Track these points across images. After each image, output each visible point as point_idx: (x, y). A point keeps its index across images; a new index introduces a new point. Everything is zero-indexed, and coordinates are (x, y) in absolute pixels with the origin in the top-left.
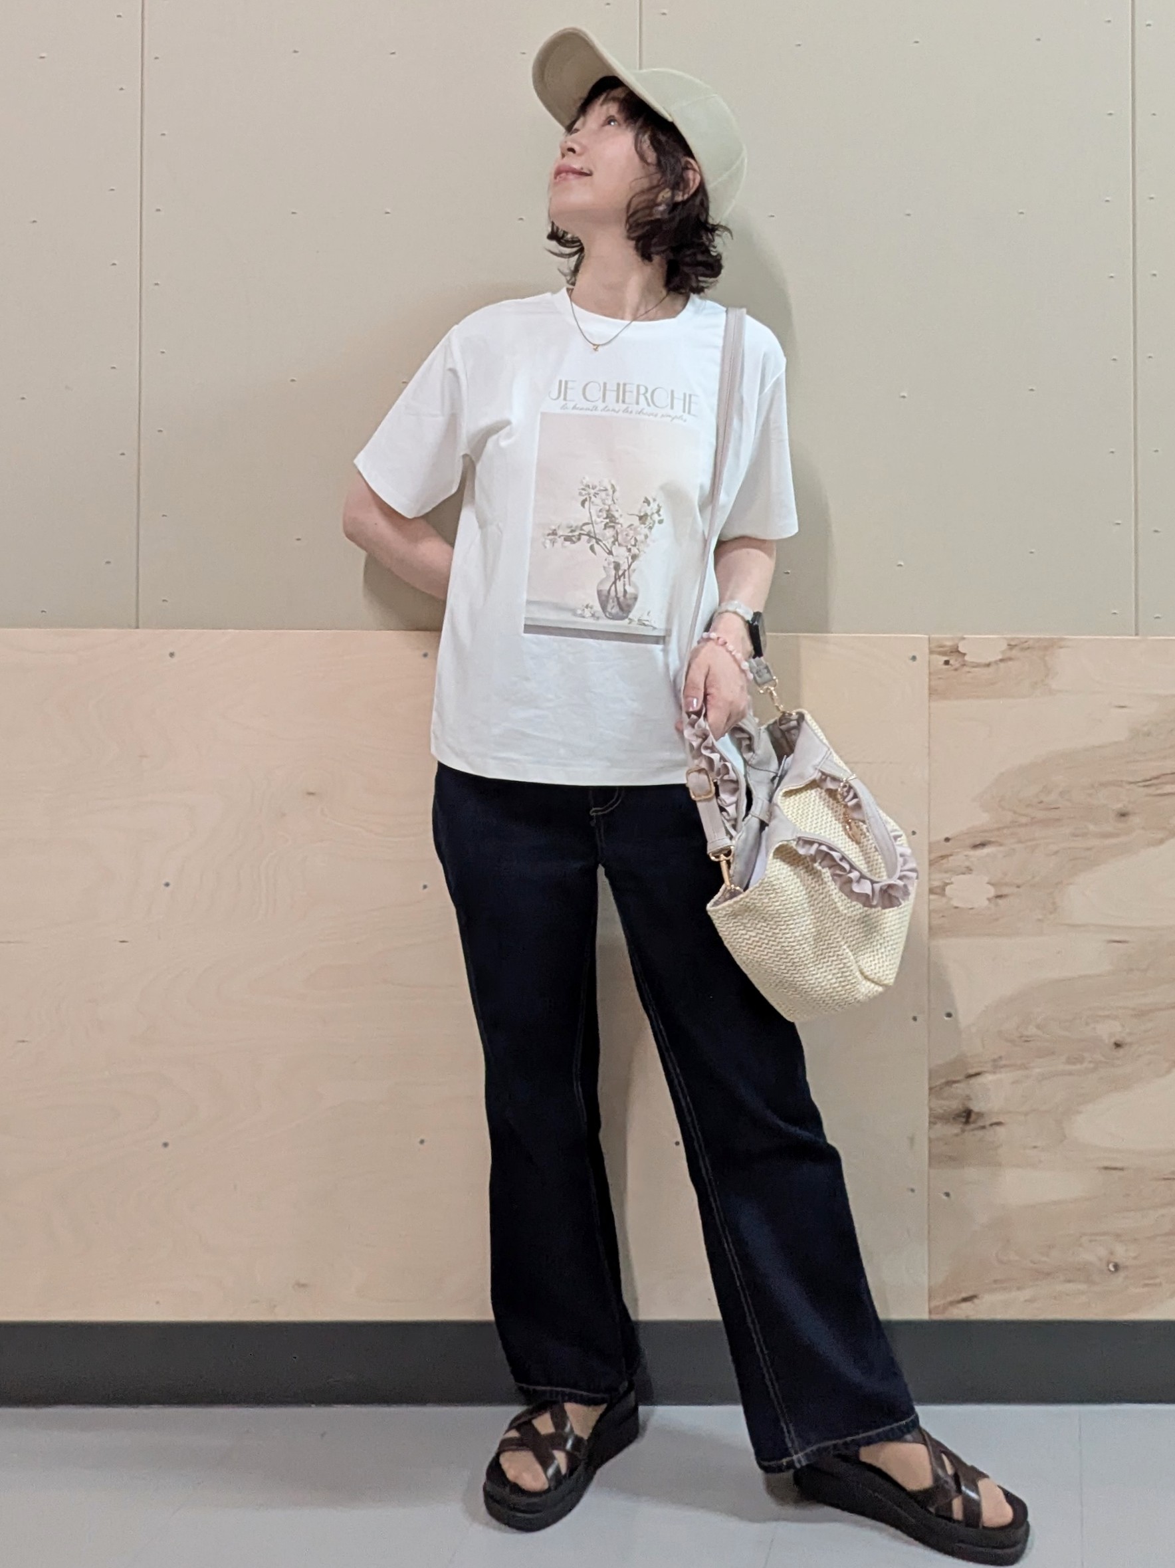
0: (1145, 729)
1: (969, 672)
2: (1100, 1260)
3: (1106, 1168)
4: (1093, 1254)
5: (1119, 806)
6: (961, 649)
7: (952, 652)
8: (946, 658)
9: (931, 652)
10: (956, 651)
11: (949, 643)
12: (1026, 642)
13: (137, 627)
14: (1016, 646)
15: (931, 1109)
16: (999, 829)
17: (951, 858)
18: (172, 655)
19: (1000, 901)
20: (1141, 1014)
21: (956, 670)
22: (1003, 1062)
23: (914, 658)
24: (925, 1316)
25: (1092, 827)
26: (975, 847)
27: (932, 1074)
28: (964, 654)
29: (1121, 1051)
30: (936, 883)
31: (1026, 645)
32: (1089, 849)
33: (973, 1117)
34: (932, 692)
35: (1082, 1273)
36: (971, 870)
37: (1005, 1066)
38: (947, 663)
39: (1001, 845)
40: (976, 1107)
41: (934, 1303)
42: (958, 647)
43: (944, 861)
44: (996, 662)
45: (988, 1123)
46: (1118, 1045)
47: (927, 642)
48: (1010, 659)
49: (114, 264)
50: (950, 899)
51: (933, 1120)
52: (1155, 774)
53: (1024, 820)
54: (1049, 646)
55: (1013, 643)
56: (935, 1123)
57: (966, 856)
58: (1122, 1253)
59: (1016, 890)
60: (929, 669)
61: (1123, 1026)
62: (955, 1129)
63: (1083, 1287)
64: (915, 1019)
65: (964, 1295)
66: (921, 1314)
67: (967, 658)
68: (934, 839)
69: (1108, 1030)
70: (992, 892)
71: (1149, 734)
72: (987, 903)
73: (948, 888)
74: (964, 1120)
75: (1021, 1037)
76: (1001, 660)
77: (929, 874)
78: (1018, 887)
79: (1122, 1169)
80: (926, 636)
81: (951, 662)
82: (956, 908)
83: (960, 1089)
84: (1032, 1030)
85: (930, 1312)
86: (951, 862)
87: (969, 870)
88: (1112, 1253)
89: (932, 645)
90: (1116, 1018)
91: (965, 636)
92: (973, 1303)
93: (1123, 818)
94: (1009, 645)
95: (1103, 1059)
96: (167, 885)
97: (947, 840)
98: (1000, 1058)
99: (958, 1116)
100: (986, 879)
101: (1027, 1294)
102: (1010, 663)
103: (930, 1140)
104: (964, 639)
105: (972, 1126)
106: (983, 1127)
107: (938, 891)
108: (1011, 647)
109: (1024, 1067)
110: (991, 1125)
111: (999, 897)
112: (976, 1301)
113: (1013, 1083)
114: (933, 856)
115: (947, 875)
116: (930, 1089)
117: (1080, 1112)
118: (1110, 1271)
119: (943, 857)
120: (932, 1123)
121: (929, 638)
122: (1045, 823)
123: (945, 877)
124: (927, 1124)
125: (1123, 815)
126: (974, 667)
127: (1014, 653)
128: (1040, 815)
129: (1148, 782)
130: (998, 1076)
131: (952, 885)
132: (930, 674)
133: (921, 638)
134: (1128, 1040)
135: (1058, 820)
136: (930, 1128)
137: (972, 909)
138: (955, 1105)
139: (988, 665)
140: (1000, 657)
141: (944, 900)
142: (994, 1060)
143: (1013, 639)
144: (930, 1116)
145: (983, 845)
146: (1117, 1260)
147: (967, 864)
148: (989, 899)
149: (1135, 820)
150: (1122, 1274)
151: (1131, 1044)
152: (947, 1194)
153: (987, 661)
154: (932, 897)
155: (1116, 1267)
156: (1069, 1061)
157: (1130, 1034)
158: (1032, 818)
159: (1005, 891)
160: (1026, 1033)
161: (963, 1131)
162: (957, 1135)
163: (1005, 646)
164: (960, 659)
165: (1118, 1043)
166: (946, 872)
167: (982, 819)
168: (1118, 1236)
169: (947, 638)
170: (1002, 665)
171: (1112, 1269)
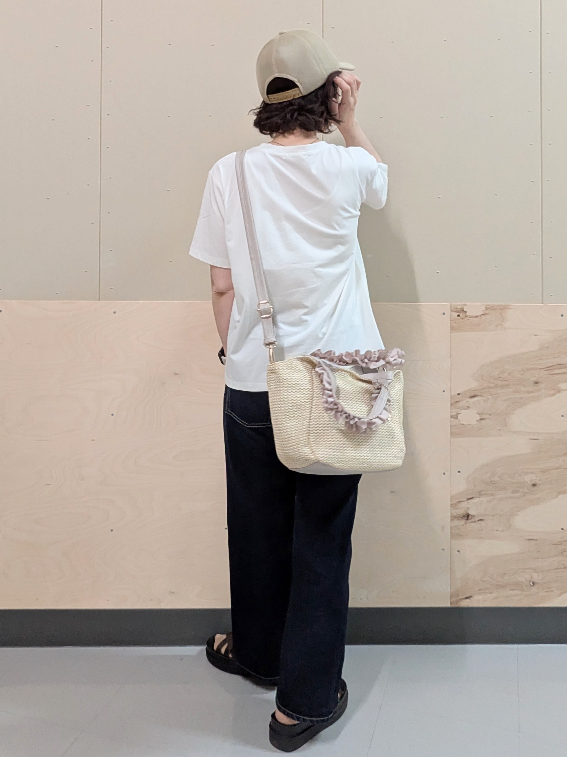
0: (547, 345)
1: (468, 320)
2: (526, 580)
3: (529, 540)
4: (524, 578)
5: (535, 379)
6: (465, 310)
7: (460, 311)
8: (458, 314)
9: (451, 311)
10: (462, 311)
11: (460, 307)
12: (493, 307)
13: (99, 301)
14: (489, 308)
15: (451, 514)
16: (482, 389)
17: (461, 402)
18: (115, 312)
19: (482, 422)
20: (544, 471)
21: (463, 319)
22: (483, 493)
23: (444, 314)
24: (449, 605)
25: (523, 389)
26: (471, 397)
27: (452, 498)
28: (466, 312)
29: (536, 488)
30: (455, 414)
31: (494, 308)
32: (521, 398)
33: (470, 517)
34: (452, 328)
35: (518, 585)
36: (469, 408)
37: (484, 494)
38: (458, 316)
39: (482, 396)
40: (471, 512)
41: (453, 600)
42: (463, 309)
43: (458, 403)
44: (480, 315)
45: (477, 519)
46: (534, 485)
47: (450, 306)
48: (486, 314)
49: (89, 139)
50: (460, 420)
51: (452, 519)
52: (551, 365)
53: (492, 385)
54: (504, 308)
55: (487, 307)
56: (453, 520)
57: (467, 401)
58: (536, 577)
59: (488, 416)
60: (451, 318)
61: (536, 476)
62: (463, 522)
63: (518, 592)
64: (444, 474)
65: (466, 596)
66: (446, 604)
67: (467, 314)
68: (453, 394)
69: (529, 479)
70: (478, 417)
71: (548, 347)
72: (476, 422)
73: (459, 416)
74: (466, 518)
75: (491, 481)
76: (483, 315)
77: (451, 409)
78: (490, 415)
79: (536, 540)
80: (450, 304)
81: (461, 315)
82: (463, 424)
83: (464, 505)
84: (496, 479)
85: (451, 603)
86: (461, 404)
87: (468, 407)
88: (531, 577)
89: (452, 308)
90: (533, 473)
91: (466, 304)
92: (470, 599)
93: (536, 385)
94: (486, 308)
95: (528, 491)
96: (112, 415)
97: (459, 394)
98: (482, 491)
99: (464, 516)
100: (476, 412)
101: (494, 595)
102: (487, 316)
103: (451, 528)
104: (466, 305)
105: (470, 521)
106: (475, 522)
107: (455, 417)
108: (487, 309)
109: (492, 495)
110: (479, 520)
111: (481, 419)
112: (471, 599)
113: (488, 502)
114: (452, 402)
115: (459, 410)
116: (451, 505)
117: (517, 515)
118: (531, 585)
119: (457, 402)
120: (452, 520)
121: (451, 305)
122: (502, 387)
123: (458, 411)
124: (450, 520)
125: (536, 383)
126: (470, 317)
127: (488, 312)
128: (500, 383)
129: (548, 368)
130: (481, 499)
131: (460, 414)
132: (451, 320)
133: (447, 305)
134: (539, 483)
135: (508, 385)
136: (451, 522)
137: (469, 425)
138: (462, 512)
139: (477, 317)
140: (482, 313)
141: (457, 421)
142: (480, 492)
143: (488, 305)
144: (451, 516)
145: (474, 396)
146: (533, 580)
147: (467, 405)
148: (477, 421)
149: (542, 385)
150: (536, 586)
151: (540, 485)
152: (459, 551)
153: (476, 315)
154: (452, 419)
155: (533, 583)
156: (514, 492)
157: (539, 480)
158: (496, 384)
159: (484, 417)
160: (493, 480)
161: (466, 523)
162: (463, 525)
163: (484, 308)
164: (464, 314)
165: (534, 484)
166: (458, 408)
167: (474, 385)
168: (535, 570)
169: (458, 305)
170: (483, 317)
171: (532, 584)
